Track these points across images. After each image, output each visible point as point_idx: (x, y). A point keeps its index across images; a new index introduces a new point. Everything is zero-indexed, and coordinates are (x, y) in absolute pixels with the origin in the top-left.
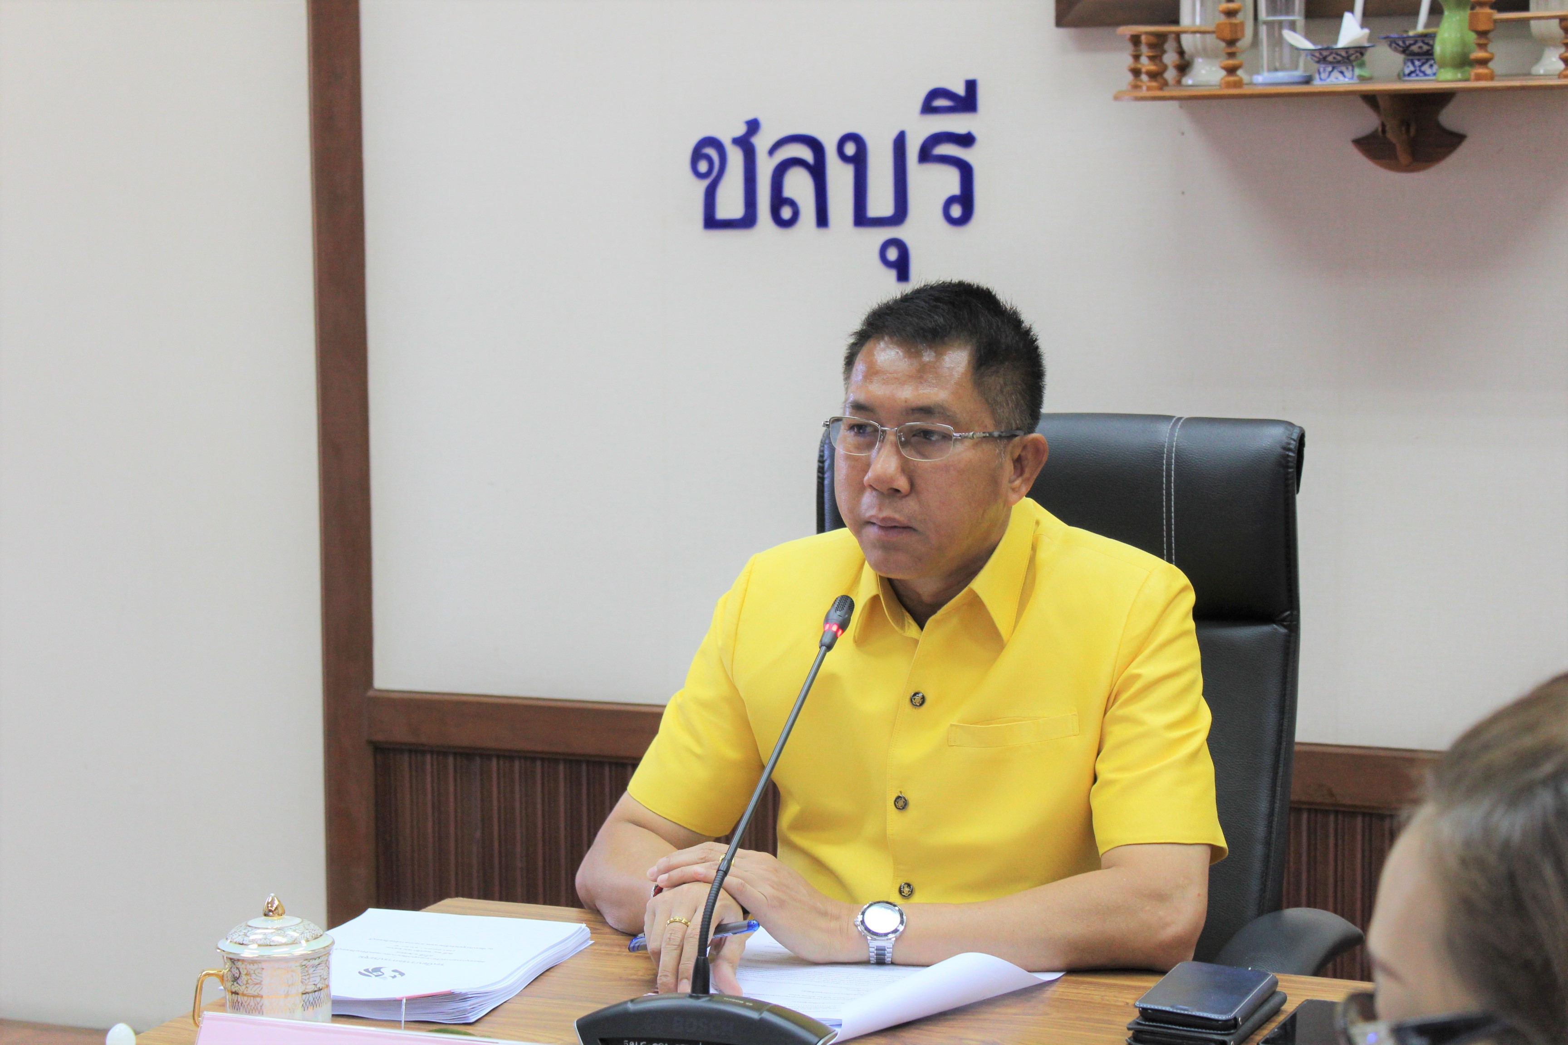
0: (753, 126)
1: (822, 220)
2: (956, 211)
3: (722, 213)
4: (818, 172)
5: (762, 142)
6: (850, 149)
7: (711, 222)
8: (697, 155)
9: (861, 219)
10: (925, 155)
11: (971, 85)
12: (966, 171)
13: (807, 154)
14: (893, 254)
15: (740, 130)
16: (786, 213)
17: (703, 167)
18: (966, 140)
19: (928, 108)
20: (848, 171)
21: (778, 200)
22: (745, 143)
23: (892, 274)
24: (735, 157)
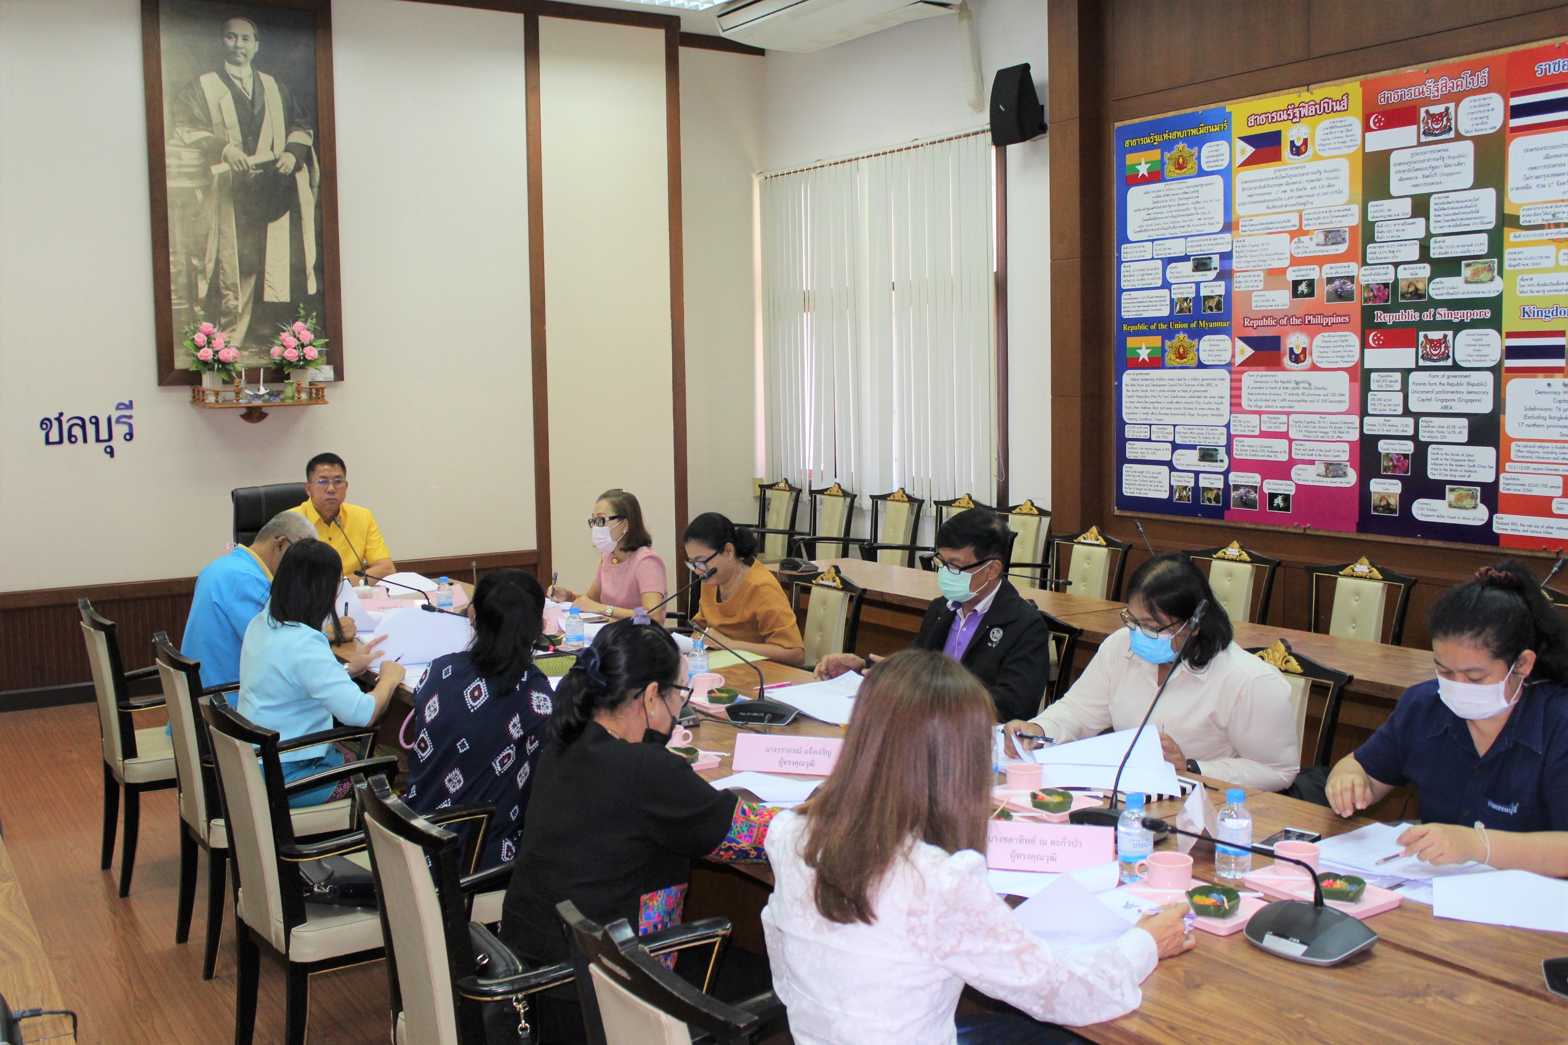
0: (61, 414)
1: (85, 441)
2: (128, 437)
3: (51, 440)
4: (83, 427)
5: (64, 419)
6: (94, 420)
7: (48, 442)
8: (42, 423)
9: (98, 440)
10: (118, 421)
11: (131, 402)
12: (131, 426)
13: (79, 422)
14: (108, 450)
15: (57, 416)
16: (73, 439)
17: (44, 426)
18: (130, 417)
19: (118, 408)
20: (93, 427)
21: (70, 435)
22: (59, 420)
23: (109, 456)
24: (55, 424)
